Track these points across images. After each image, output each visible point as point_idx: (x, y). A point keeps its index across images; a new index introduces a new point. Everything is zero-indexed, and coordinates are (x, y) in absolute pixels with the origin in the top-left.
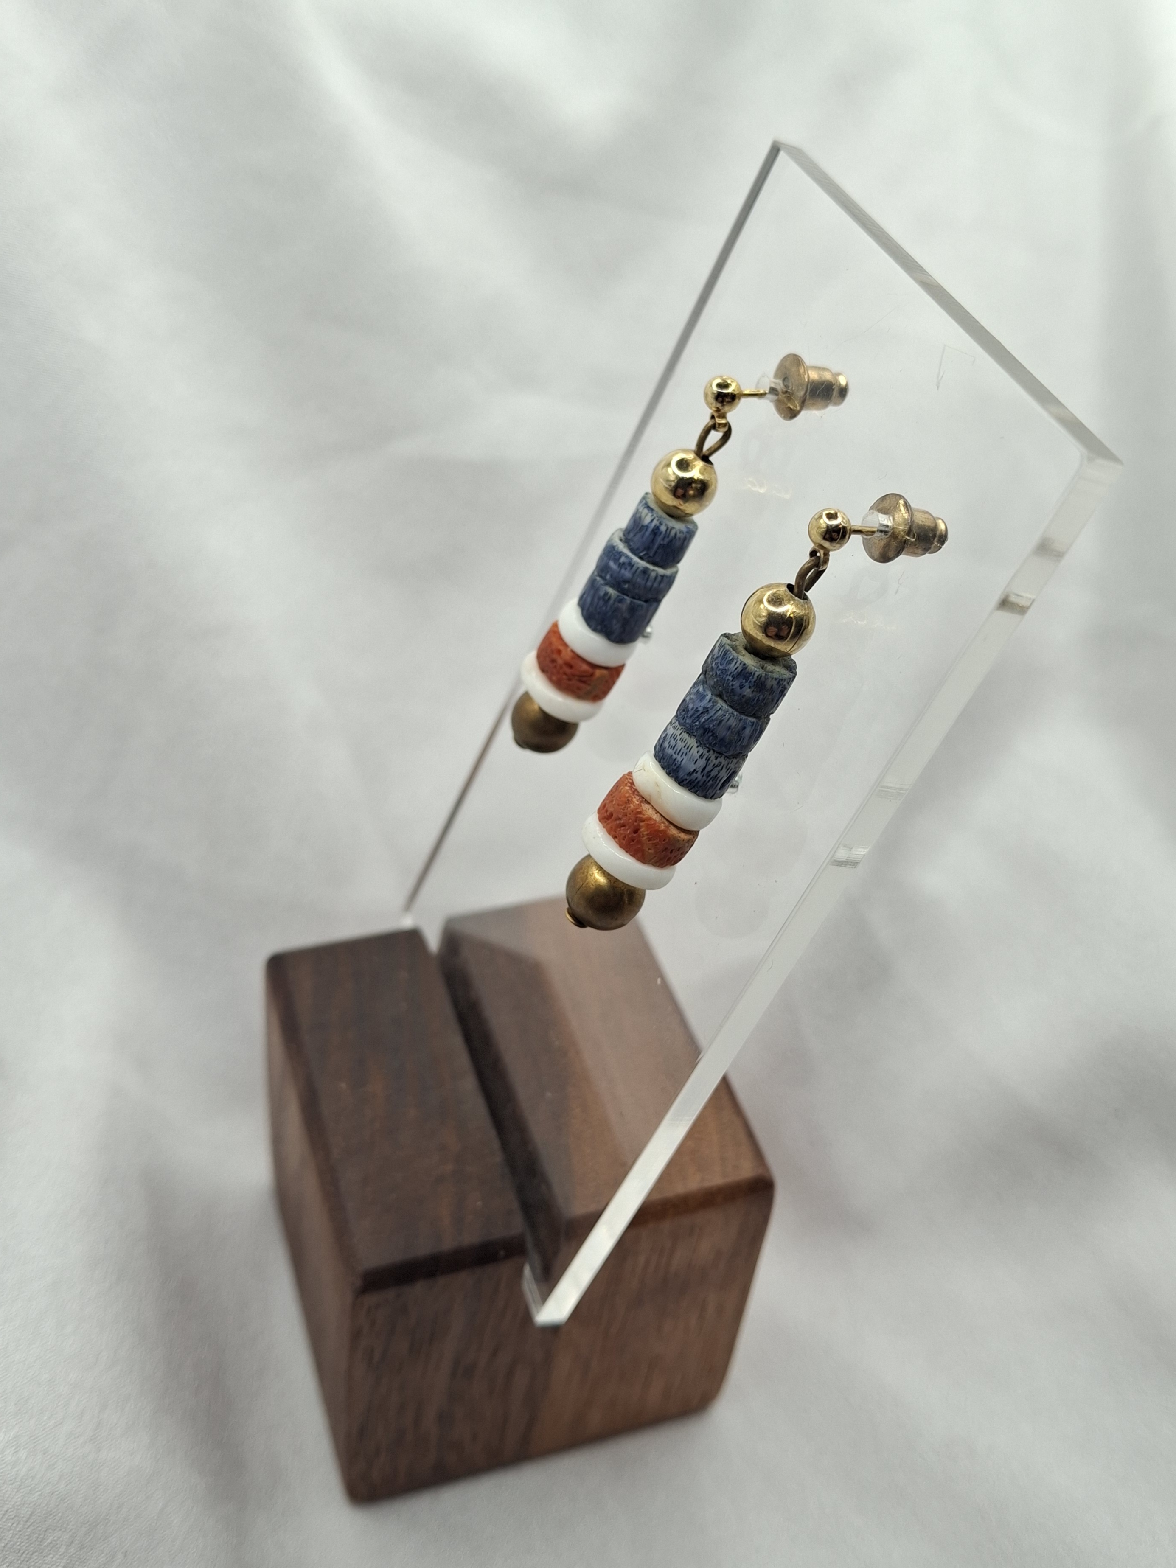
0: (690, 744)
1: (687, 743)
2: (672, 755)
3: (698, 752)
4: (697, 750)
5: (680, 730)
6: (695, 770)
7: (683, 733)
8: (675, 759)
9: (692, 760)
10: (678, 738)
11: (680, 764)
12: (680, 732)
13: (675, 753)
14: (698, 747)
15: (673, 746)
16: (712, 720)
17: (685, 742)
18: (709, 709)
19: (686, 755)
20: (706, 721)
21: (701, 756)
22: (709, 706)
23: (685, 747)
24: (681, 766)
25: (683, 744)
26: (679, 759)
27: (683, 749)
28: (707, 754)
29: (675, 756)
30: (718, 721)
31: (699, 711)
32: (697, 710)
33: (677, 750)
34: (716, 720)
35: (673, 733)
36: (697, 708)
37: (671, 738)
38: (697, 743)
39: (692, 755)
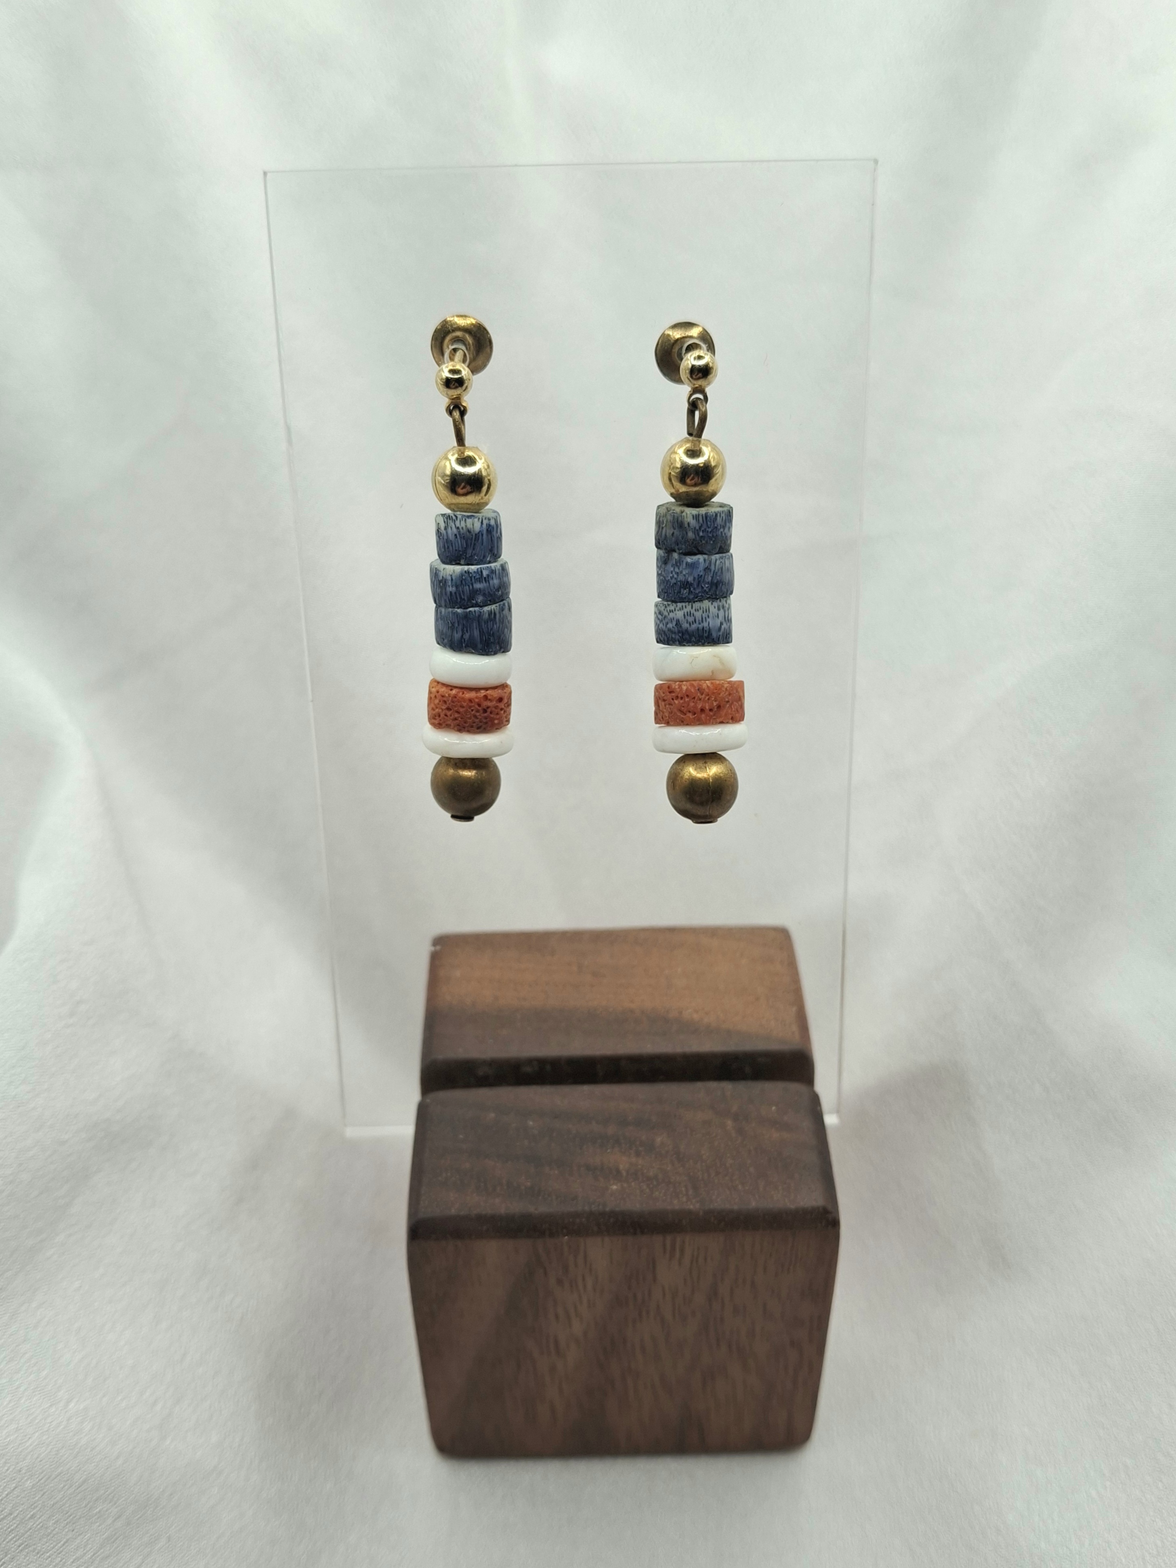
0: (706, 607)
1: (703, 608)
2: (698, 628)
3: (715, 607)
4: (713, 606)
5: (689, 605)
6: (721, 623)
7: (694, 605)
8: (703, 628)
9: (715, 617)
10: (693, 611)
11: (710, 628)
12: (690, 606)
13: (700, 624)
14: (712, 604)
15: (694, 621)
16: (716, 573)
17: (700, 609)
18: (709, 567)
19: (708, 616)
20: (712, 577)
21: (719, 609)
22: (707, 565)
23: (703, 612)
24: (711, 628)
25: (701, 611)
26: (705, 624)
27: (704, 615)
28: (721, 604)
29: (701, 626)
30: (720, 570)
31: (702, 576)
32: (700, 576)
33: (699, 620)
34: (718, 570)
35: (684, 613)
36: (699, 575)
37: (685, 618)
38: (709, 601)
39: (713, 613)
